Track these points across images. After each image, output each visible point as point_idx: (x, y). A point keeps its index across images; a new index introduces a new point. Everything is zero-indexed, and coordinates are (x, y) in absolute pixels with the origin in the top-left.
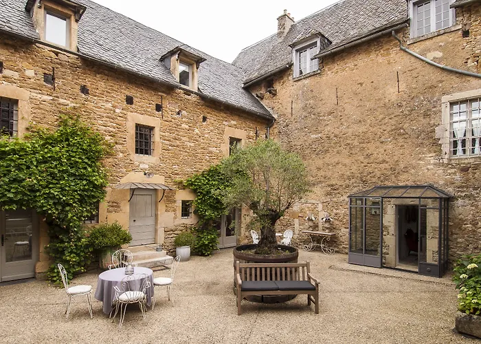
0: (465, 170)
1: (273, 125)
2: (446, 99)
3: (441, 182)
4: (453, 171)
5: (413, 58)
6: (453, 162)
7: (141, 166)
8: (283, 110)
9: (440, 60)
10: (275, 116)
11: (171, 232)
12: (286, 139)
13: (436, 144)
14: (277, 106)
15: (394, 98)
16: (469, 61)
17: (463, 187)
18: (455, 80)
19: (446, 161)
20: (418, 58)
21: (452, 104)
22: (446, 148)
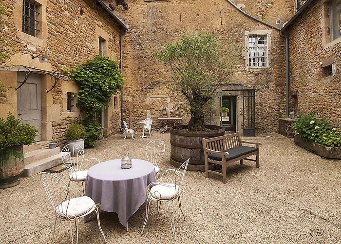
0: (256, 75)
1: (125, 34)
2: (247, 33)
3: (245, 82)
4: (251, 75)
5: (229, 5)
6: (251, 70)
7: (29, 47)
8: (135, 22)
9: (244, 9)
10: (128, 27)
11: (58, 126)
12: (138, 47)
13: (242, 59)
14: (128, 18)
15: (218, 28)
16: (258, 13)
17: (255, 85)
18: (252, 23)
19: (247, 70)
20: (233, 5)
21: (250, 36)
22: (247, 62)
